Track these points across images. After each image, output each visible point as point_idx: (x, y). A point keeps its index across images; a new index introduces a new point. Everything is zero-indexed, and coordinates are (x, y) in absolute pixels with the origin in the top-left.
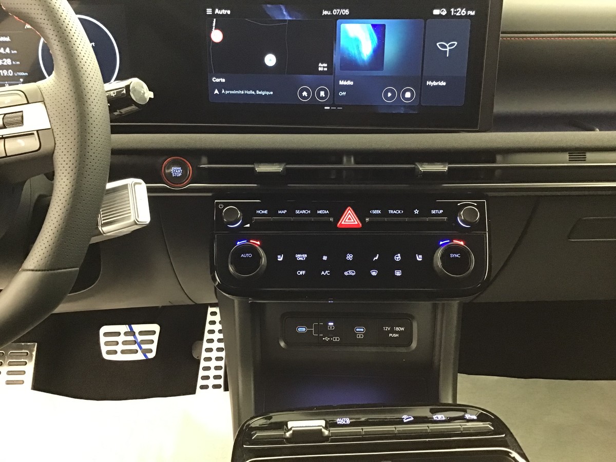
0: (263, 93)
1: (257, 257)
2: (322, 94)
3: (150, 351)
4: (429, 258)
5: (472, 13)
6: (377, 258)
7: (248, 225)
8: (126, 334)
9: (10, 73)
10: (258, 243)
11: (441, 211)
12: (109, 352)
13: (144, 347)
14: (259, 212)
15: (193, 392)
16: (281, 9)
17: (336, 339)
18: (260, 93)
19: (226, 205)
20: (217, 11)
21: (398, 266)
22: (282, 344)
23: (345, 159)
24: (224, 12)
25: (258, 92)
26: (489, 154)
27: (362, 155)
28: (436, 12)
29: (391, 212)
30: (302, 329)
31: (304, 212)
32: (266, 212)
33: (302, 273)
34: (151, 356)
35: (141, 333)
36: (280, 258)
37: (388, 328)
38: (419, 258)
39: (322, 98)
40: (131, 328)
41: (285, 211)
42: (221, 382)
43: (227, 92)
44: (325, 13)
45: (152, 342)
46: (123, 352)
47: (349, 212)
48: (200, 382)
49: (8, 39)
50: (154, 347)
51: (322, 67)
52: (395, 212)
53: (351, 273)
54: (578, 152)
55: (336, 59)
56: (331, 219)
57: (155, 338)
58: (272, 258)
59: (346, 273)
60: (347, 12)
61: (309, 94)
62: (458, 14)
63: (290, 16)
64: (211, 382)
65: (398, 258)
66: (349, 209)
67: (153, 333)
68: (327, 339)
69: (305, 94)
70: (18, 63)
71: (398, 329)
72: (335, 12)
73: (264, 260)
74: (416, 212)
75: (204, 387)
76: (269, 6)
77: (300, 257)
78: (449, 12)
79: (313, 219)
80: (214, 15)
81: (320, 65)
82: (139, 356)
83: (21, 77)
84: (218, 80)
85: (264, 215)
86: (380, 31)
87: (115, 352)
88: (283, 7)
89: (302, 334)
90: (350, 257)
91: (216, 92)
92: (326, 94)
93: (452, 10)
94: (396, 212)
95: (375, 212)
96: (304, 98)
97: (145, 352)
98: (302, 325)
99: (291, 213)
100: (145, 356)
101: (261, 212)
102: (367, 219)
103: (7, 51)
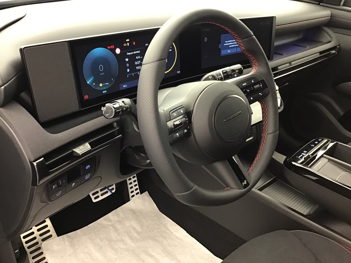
3: (113, 189)
9: (140, 67)
12: (95, 198)
13: (110, 188)
24: (208, 30)
34: (113, 191)
42: (138, 191)
46: (102, 195)
49: (139, 52)
50: (114, 186)
64: (135, 192)
75: (133, 196)
80: (205, 31)
82: (109, 194)
87: (98, 197)
97: (111, 190)
103: (139, 57)
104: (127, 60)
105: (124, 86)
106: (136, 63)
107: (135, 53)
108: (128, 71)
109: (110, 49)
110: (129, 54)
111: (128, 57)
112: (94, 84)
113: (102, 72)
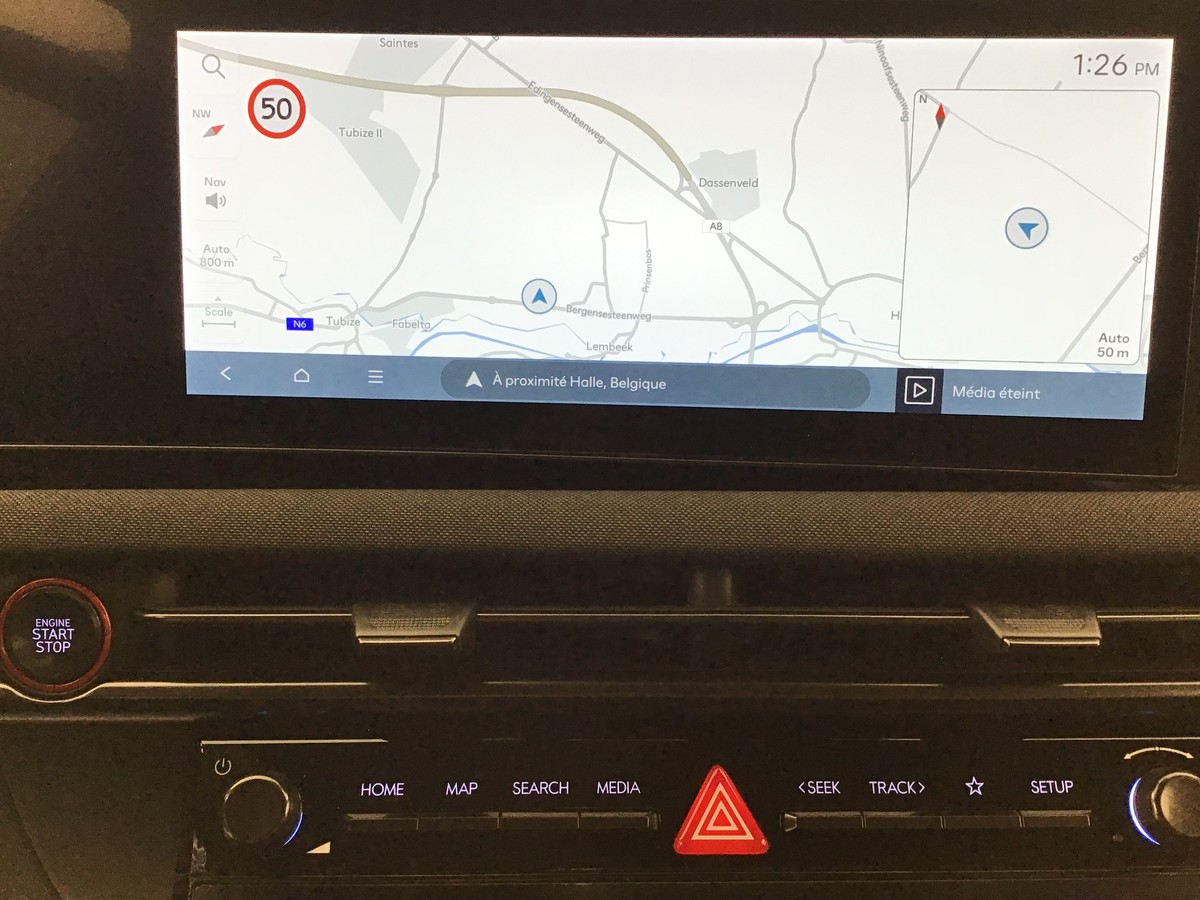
7: (325, 849)
11: (1067, 785)
14: (370, 790)
23: (700, 584)
29: (880, 787)
31: (546, 787)
32: (396, 790)
41: (473, 786)
47: (720, 788)
52: (893, 788)
56: (652, 820)
66: (719, 779)
74: (975, 787)
79: (578, 819)
85: (388, 803)
94: (897, 790)
95: (816, 789)
99: (495, 794)
101: (378, 789)
102: (792, 820)
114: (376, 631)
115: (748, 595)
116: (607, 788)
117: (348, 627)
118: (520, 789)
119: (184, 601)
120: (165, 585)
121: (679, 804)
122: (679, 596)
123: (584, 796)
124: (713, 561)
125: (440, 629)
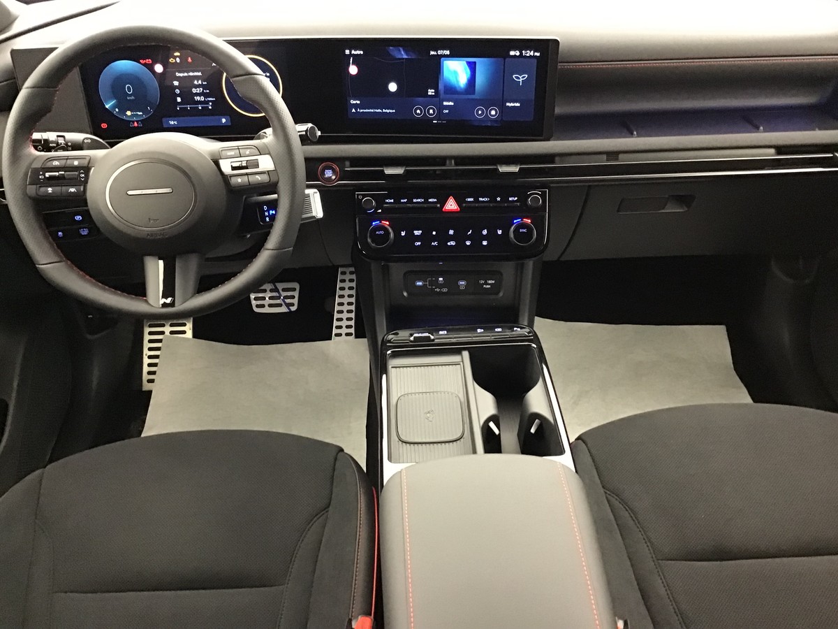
0: (388, 111)
1: (387, 233)
2: (431, 111)
3: (293, 305)
4: (506, 233)
5: (538, 54)
6: (470, 233)
7: (380, 211)
8: (271, 291)
9: (202, 99)
10: (388, 223)
11: (516, 198)
12: (258, 306)
13: (288, 301)
14: (387, 201)
15: (330, 338)
16: (400, 50)
17: (445, 290)
18: (386, 111)
19: (364, 196)
20: (353, 52)
21: (485, 238)
22: (405, 294)
23: (448, 162)
24: (358, 52)
25: (384, 110)
26: (550, 158)
27: (461, 160)
28: (512, 53)
29: (481, 199)
30: (420, 283)
31: (419, 200)
32: (392, 201)
33: (419, 243)
34: (293, 309)
35: (284, 290)
36: (403, 234)
37: (482, 282)
38: (500, 232)
39: (431, 115)
40: (275, 286)
41: (406, 200)
42: (352, 330)
43: (361, 111)
44: (432, 53)
45: (293, 297)
46: (270, 306)
47: (451, 200)
48: (335, 331)
49: (200, 74)
50: (295, 301)
51: (431, 92)
52: (484, 199)
53: (453, 243)
54: (612, 155)
55: (441, 87)
56: (439, 206)
57: (296, 294)
58: (397, 234)
59: (449, 244)
60: (447, 52)
61: (421, 112)
62: (528, 55)
63: (407, 55)
64: (344, 331)
65: (485, 232)
66: (451, 198)
67: (294, 290)
68: (438, 290)
69: (418, 111)
70: (208, 91)
71: (490, 282)
72: (440, 52)
73: (392, 235)
74: (499, 199)
75: (338, 335)
76: (391, 48)
77: (417, 233)
78: (521, 53)
79: (425, 206)
80: (351, 55)
81: (429, 90)
82: (284, 309)
83: (211, 101)
84: (354, 102)
85: (391, 203)
86: (472, 66)
87: (263, 306)
88: (401, 49)
89: (420, 286)
90: (451, 232)
91: (354, 110)
92: (434, 111)
93: (524, 52)
95: (469, 200)
96: (418, 114)
97: (288, 305)
98: (419, 280)
99: (410, 201)
100: (289, 309)
101: (389, 201)
102: (464, 205)
103: (200, 82)
104: (176, 83)
105: (172, 123)
106: (194, 91)
107: (191, 74)
108: (179, 100)
109: (145, 65)
110: (181, 75)
111: (178, 79)
112: (117, 110)
113: (130, 95)
114: (389, 171)
115: (456, 164)
116: (430, 200)
117: (383, 171)
118: (415, 200)
119: (351, 166)
120: (347, 163)
121: (444, 202)
122: (444, 164)
123: (426, 201)
124: (451, 158)
125: (399, 171)
